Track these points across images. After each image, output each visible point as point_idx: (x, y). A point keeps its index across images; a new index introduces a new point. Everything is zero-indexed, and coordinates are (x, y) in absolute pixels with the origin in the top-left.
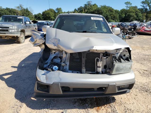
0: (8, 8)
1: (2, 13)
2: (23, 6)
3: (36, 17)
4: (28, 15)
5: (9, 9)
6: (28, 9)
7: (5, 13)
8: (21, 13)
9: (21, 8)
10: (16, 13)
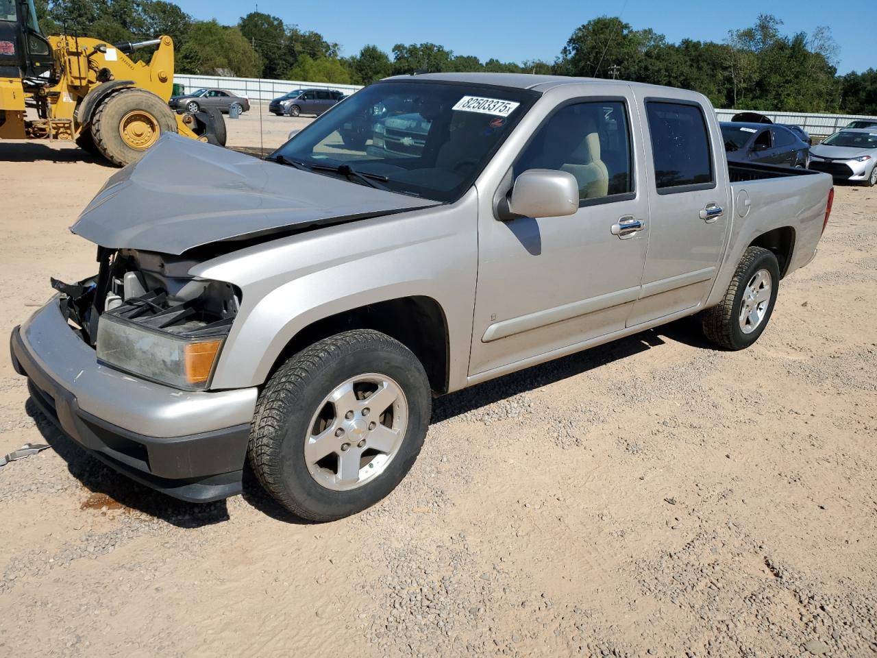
0: (695, 40)
1: (656, 69)
2: (776, 26)
3: (856, 93)
4: (797, 77)
5: (696, 45)
6: (809, 38)
7: (666, 71)
8: (756, 65)
9: (765, 36)
10: (725, 69)
